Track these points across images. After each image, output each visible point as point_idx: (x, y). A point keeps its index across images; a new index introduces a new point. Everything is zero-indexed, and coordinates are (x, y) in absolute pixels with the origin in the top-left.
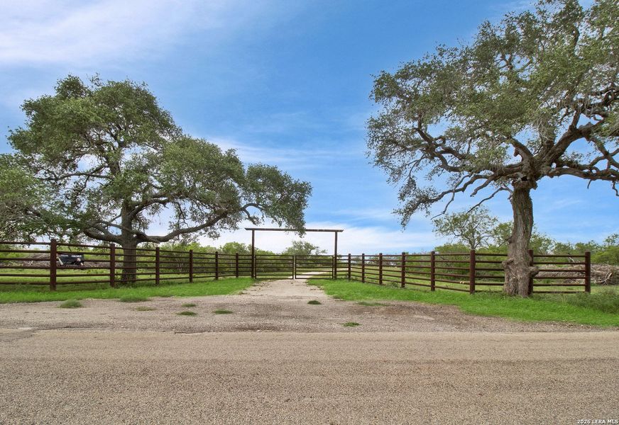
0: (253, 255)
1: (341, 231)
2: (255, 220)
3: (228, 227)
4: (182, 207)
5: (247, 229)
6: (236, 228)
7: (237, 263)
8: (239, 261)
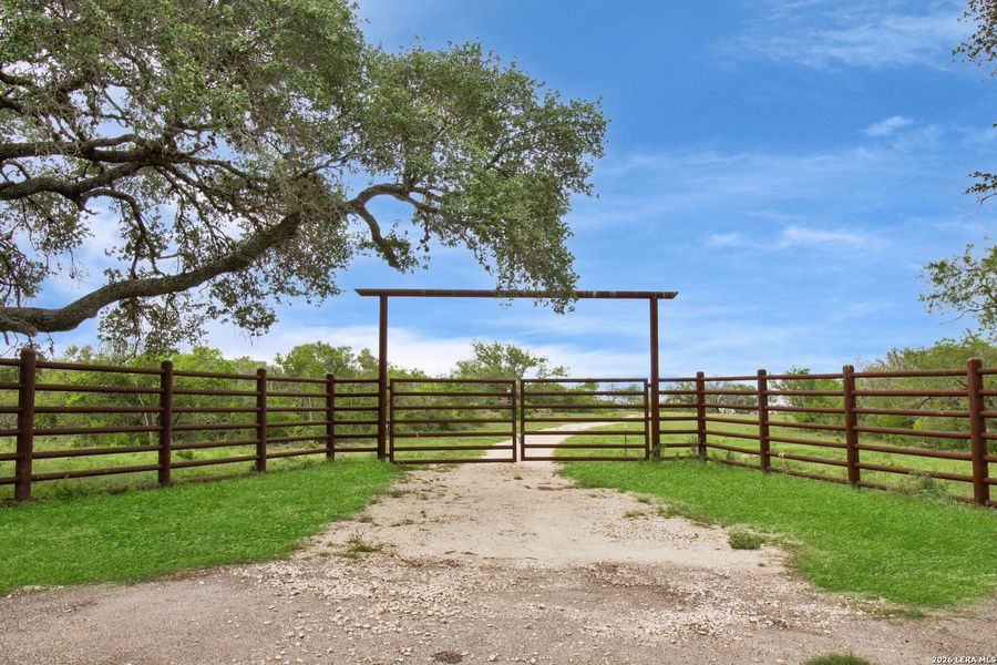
0: (381, 381)
1: (670, 296)
2: (396, 252)
3: (300, 286)
4: (147, 218)
5: (364, 293)
6: (327, 290)
7: (331, 409)
8: (339, 402)
